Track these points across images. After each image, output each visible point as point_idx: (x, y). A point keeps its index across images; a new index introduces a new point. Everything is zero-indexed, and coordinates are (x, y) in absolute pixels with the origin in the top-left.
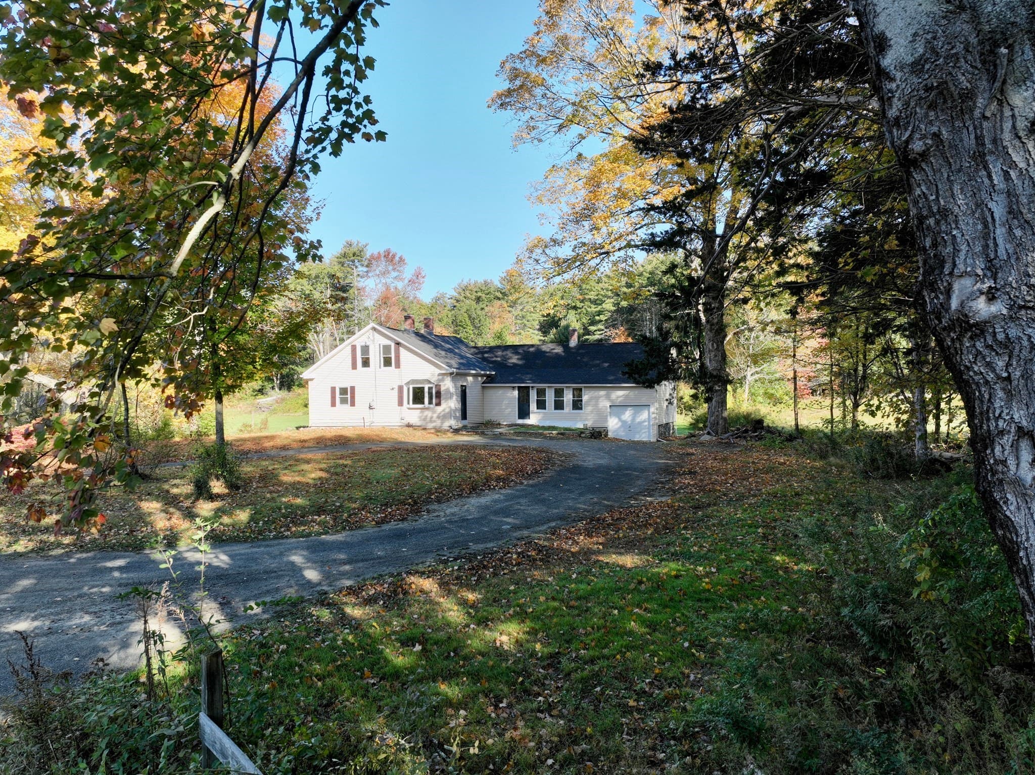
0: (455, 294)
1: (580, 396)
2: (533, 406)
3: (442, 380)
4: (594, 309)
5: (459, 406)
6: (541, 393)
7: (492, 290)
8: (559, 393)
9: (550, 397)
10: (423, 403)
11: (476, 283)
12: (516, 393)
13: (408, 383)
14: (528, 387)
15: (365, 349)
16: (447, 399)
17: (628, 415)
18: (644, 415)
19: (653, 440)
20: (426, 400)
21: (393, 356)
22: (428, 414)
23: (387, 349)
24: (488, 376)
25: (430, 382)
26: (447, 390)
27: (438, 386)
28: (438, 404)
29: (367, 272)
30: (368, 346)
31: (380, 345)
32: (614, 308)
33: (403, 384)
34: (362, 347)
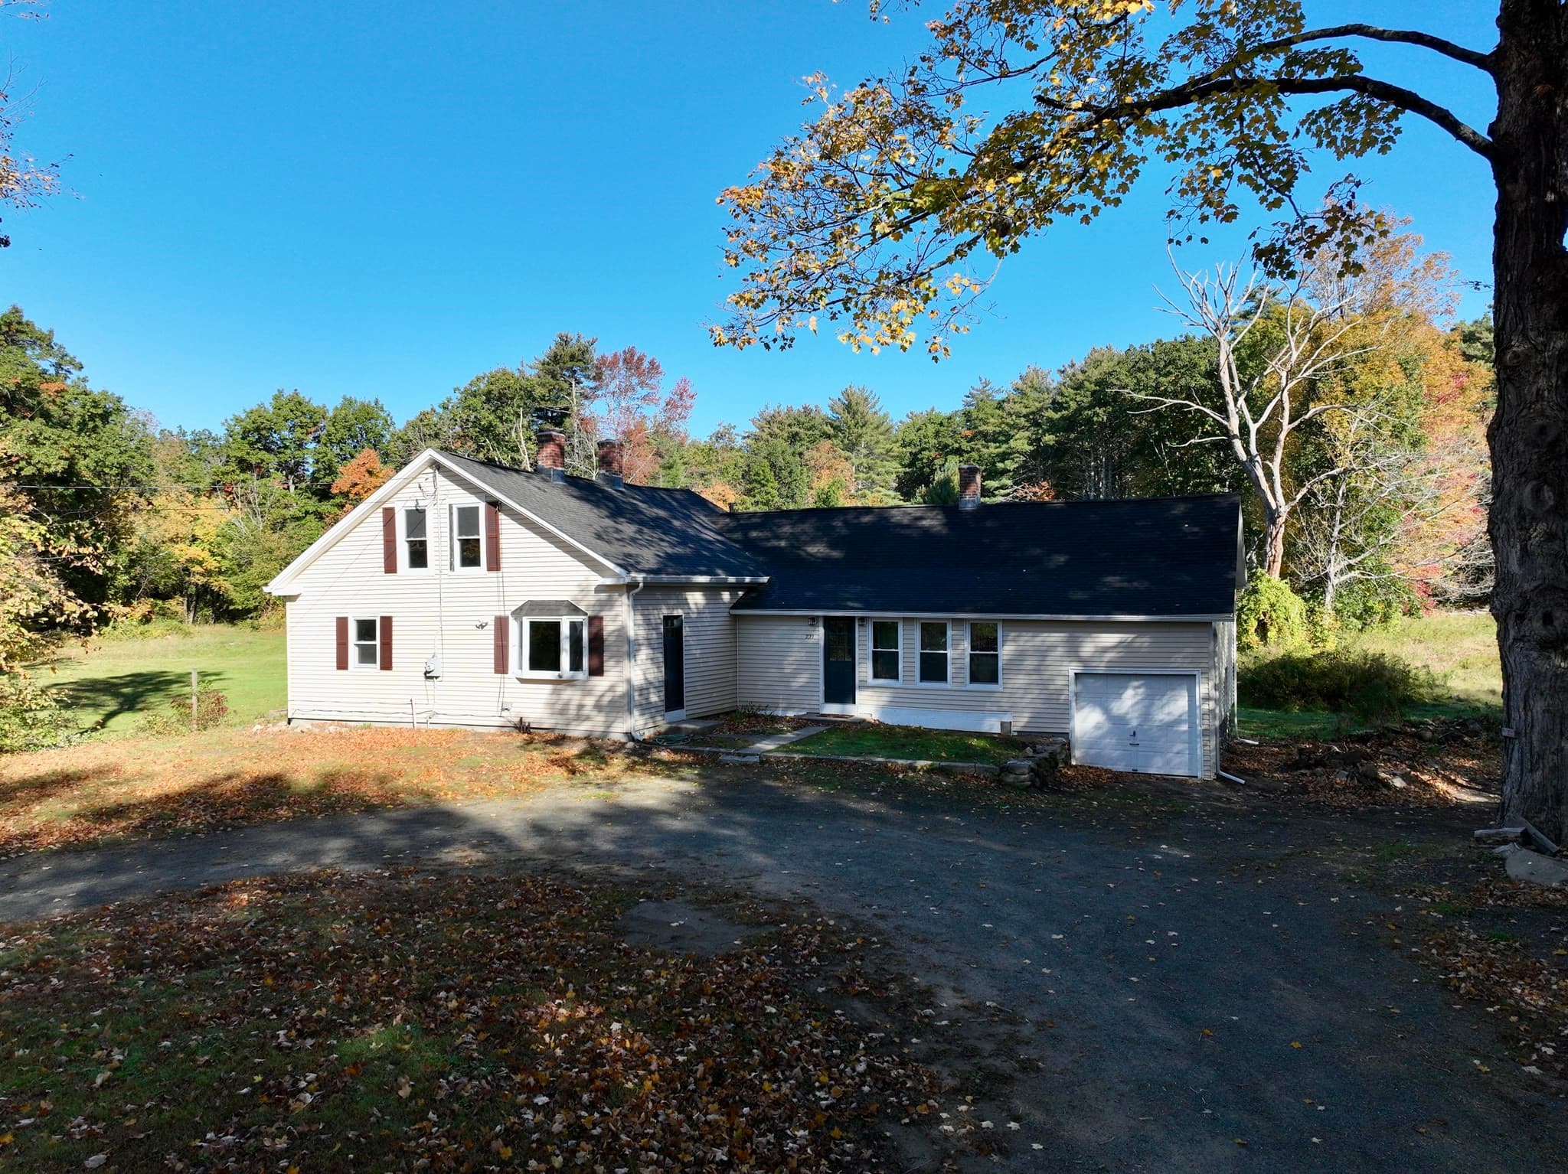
0: (755, 430)
1: (992, 644)
2: (864, 670)
3: (608, 604)
4: (993, 449)
5: (656, 674)
6: (885, 634)
7: (818, 421)
8: (933, 635)
9: (909, 647)
10: (556, 666)
11: (790, 410)
12: (819, 633)
13: (518, 613)
14: (853, 618)
15: (417, 519)
16: (618, 657)
17: (1129, 701)
18: (1178, 704)
19: (1204, 771)
20: (565, 659)
21: (482, 537)
22: (570, 695)
23: (467, 517)
24: (750, 588)
25: (574, 609)
26: (621, 632)
27: (595, 621)
28: (597, 671)
29: (596, 388)
30: (423, 512)
31: (451, 506)
32: (1032, 448)
33: (508, 613)
34: (409, 513)
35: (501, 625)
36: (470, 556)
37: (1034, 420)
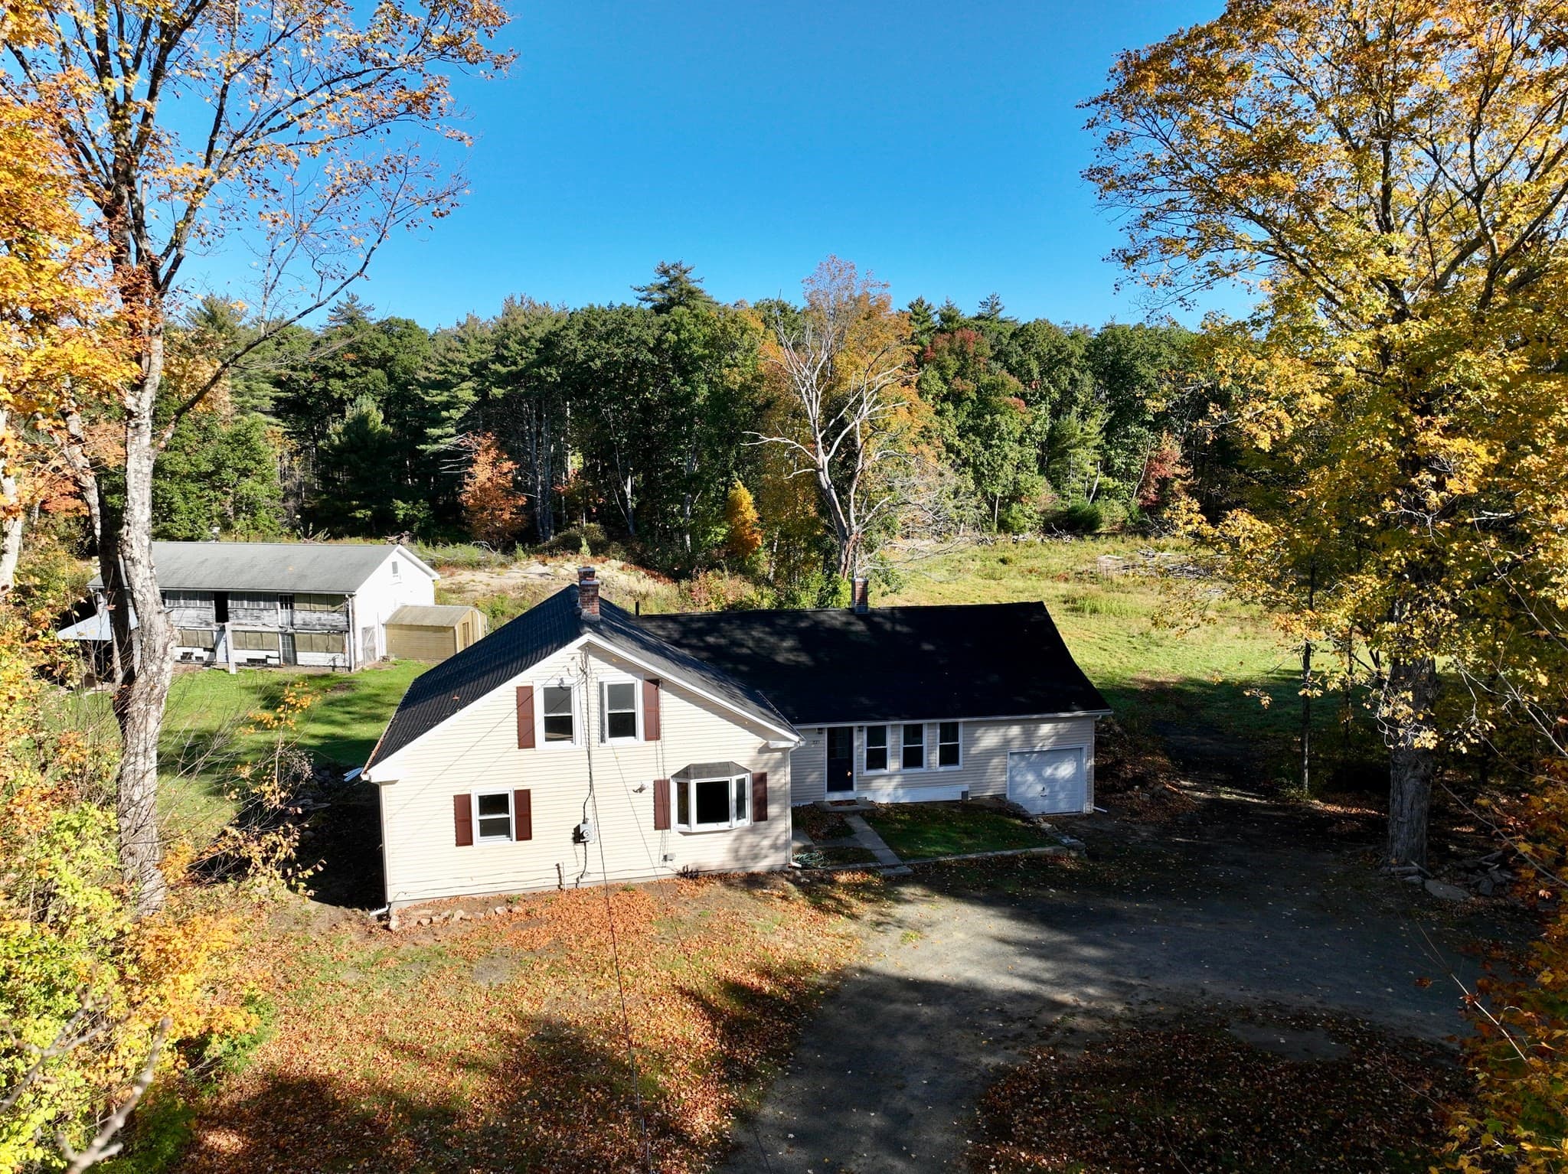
1: (954, 738)
2: (860, 764)
3: (772, 761)
6: (876, 737)
8: (913, 734)
9: (894, 742)
10: (723, 818)
12: (824, 739)
14: (851, 729)
15: (559, 697)
19: (1088, 808)
20: (734, 809)
21: (639, 711)
23: (621, 693)
25: (739, 769)
27: (760, 778)
28: (761, 817)
30: (568, 689)
31: (601, 684)
32: (476, 399)
33: (668, 777)
34: (549, 692)
35: (661, 788)
36: (621, 725)
37: (479, 370)
